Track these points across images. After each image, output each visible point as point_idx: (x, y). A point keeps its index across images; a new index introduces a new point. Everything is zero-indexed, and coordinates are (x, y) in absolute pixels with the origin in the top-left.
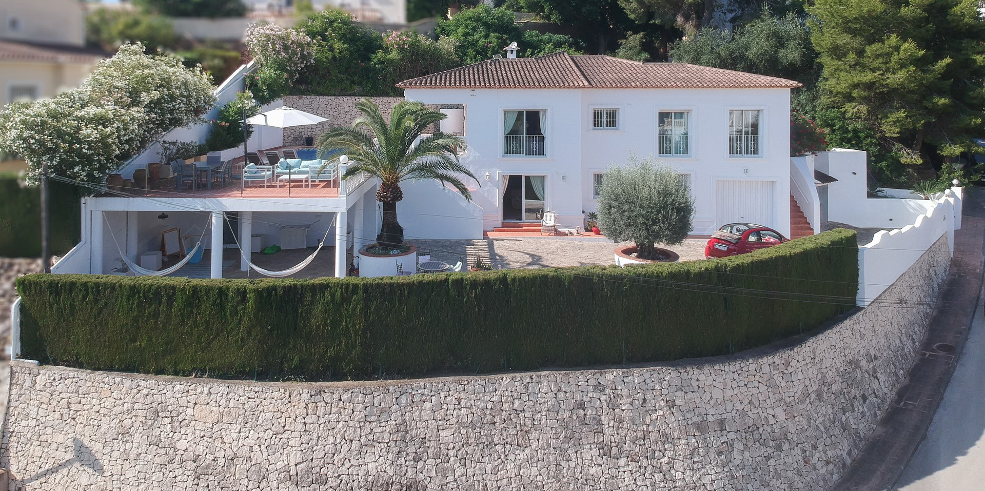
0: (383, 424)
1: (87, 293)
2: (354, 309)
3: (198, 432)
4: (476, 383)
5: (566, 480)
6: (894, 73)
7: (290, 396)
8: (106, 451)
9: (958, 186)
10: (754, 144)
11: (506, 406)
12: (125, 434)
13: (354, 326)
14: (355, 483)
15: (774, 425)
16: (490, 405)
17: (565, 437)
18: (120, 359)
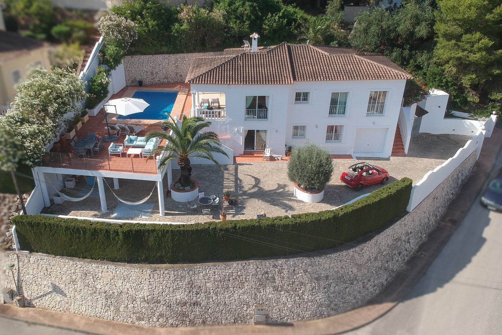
0: (183, 281)
1: (46, 227)
2: (167, 239)
3: (105, 282)
4: (221, 266)
5: (258, 300)
6: (474, 54)
7: (142, 271)
8: (67, 288)
9: (495, 114)
10: (381, 109)
11: (234, 274)
12: (74, 282)
13: (168, 245)
14: (172, 303)
15: (351, 275)
16: (227, 274)
17: (259, 284)
18: (66, 252)
